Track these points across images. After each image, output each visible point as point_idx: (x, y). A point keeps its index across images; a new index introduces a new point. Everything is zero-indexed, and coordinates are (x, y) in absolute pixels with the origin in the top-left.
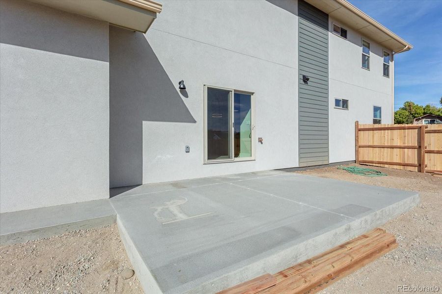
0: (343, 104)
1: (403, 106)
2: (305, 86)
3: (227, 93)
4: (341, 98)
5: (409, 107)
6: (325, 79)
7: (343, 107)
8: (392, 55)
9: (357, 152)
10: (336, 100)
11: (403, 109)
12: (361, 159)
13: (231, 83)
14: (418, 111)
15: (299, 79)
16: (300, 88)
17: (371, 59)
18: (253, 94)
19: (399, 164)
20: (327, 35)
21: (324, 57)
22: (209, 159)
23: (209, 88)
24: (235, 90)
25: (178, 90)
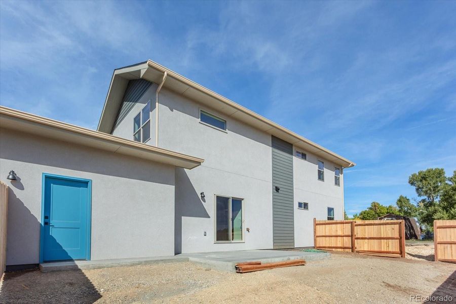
0: (305, 206)
1: (370, 206)
2: (277, 194)
3: (227, 199)
4: (302, 201)
5: (375, 206)
6: (291, 188)
7: (304, 208)
8: (342, 169)
9: (315, 240)
10: (299, 203)
11: (371, 209)
12: (318, 245)
13: (230, 193)
14: (383, 211)
15: (273, 189)
16: (273, 195)
17: (325, 173)
18: (243, 199)
19: (341, 248)
20: (292, 158)
21: (290, 174)
22: (217, 240)
23: (217, 196)
24: (232, 198)
25: (200, 198)
